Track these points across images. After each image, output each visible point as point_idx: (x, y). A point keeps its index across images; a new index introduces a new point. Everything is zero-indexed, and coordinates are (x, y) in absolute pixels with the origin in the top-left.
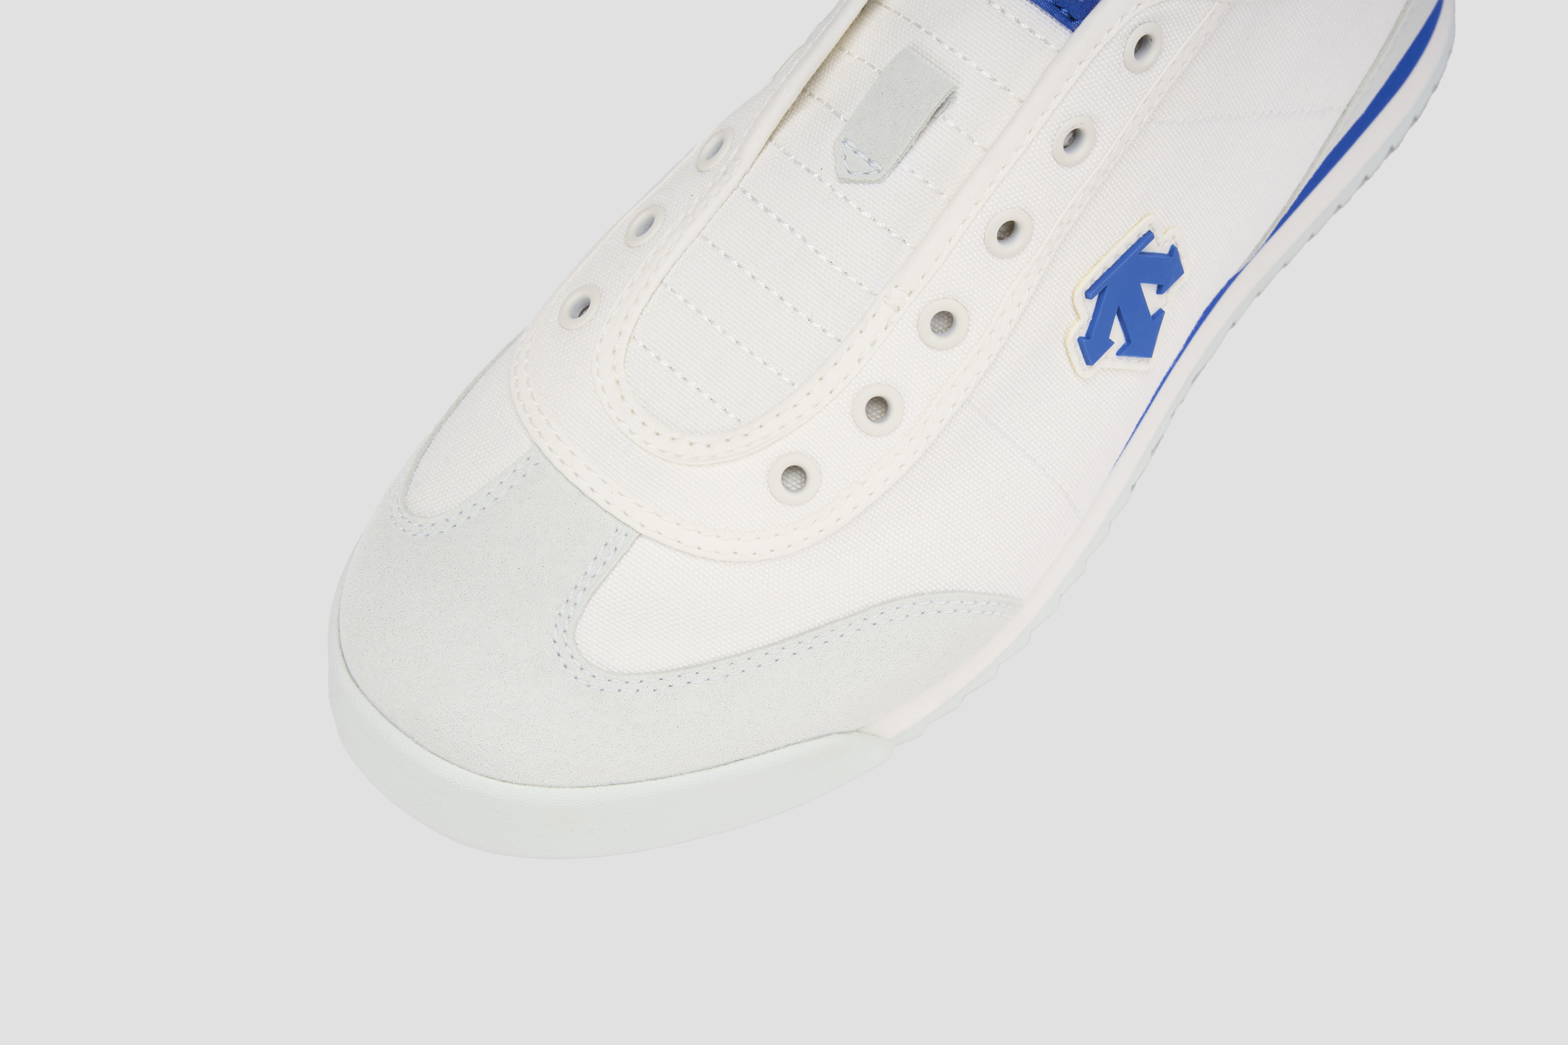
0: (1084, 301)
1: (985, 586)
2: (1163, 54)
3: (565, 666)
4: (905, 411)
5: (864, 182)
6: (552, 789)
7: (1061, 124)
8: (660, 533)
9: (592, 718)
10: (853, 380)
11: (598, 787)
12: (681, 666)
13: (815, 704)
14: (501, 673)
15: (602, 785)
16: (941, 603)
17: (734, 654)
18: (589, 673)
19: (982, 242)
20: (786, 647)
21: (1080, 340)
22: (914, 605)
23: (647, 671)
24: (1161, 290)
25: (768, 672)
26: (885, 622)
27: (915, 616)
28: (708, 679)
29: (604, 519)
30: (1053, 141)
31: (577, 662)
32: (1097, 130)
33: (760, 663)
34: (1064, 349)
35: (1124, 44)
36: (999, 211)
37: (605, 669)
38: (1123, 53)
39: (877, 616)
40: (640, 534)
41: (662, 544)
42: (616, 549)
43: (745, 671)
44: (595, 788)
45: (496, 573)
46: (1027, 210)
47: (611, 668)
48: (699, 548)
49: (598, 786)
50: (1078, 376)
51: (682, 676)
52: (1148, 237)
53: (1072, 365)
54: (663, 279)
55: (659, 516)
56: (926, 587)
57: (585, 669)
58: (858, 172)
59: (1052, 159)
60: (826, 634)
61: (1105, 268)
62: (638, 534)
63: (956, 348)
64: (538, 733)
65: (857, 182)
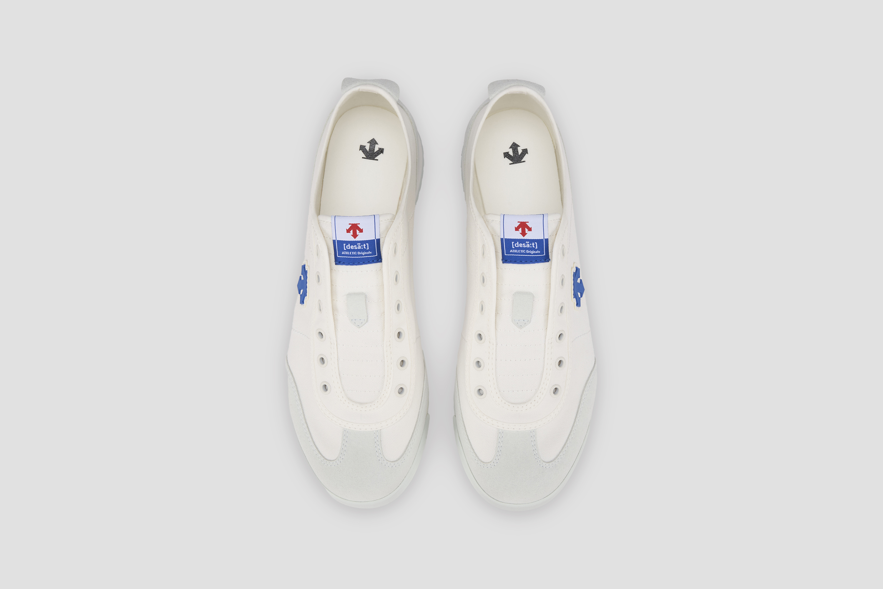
3: (546, 467)
4: (565, 359)
5: (526, 325)
18: (550, 464)
40: (536, 429)
58: (523, 324)
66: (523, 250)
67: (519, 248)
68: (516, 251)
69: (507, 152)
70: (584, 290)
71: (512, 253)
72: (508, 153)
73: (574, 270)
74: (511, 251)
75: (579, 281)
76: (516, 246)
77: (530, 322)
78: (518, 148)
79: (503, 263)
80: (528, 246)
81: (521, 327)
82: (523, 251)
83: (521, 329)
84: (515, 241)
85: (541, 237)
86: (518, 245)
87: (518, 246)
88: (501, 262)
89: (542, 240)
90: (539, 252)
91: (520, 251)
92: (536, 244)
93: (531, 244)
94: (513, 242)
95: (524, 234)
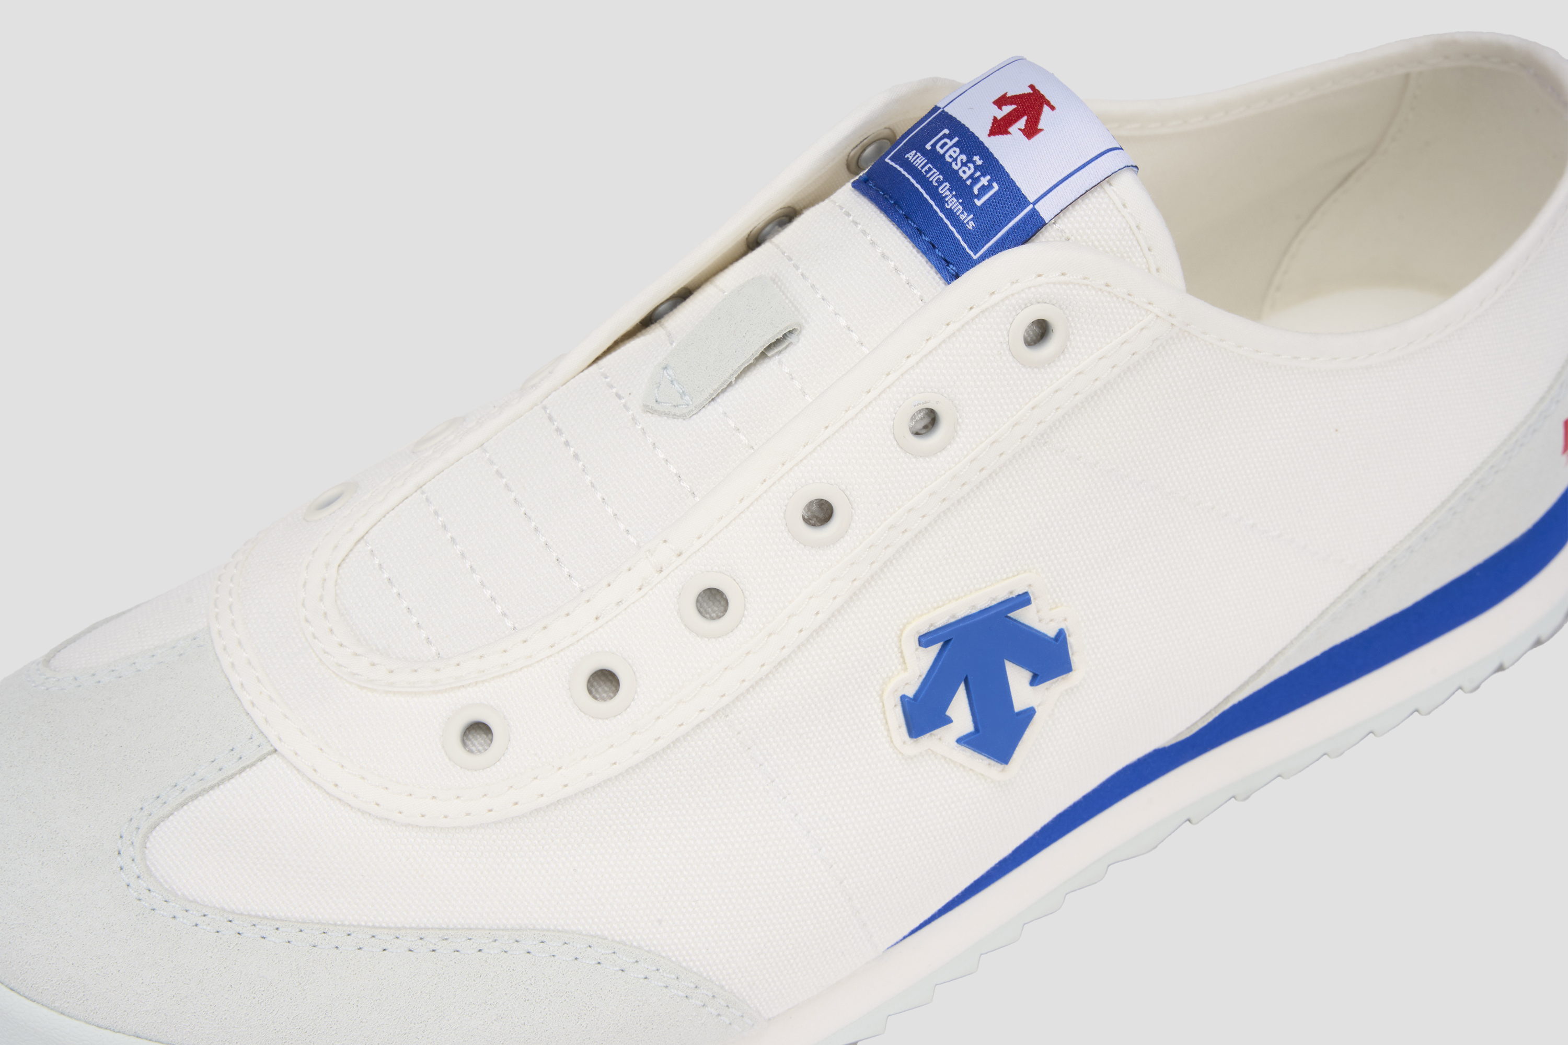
0: (917, 649)
1: (698, 963)
2: (1067, 355)
3: (121, 869)
4: (636, 697)
5: (669, 415)
6: (62, 1017)
7: (911, 395)
8: (296, 754)
9: (128, 937)
10: (582, 639)
11: (118, 1034)
12: (260, 914)
13: (421, 1024)
14: (43, 851)
15: (124, 1033)
16: (627, 960)
17: (332, 922)
18: (145, 885)
19: (782, 514)
20: (401, 937)
21: (903, 698)
22: (589, 948)
23: (217, 906)
24: (1036, 680)
25: (368, 960)
26: (544, 955)
27: (587, 962)
28: (289, 942)
29: (242, 721)
30: (896, 414)
31: (136, 867)
32: (960, 420)
33: (360, 944)
34: (881, 704)
35: (1011, 320)
36: (811, 481)
37: (167, 887)
38: (1008, 331)
39: (534, 943)
40: (276, 750)
41: (298, 770)
42: (241, 758)
43: (340, 948)
44: (114, 1033)
45: (93, 743)
46: (848, 493)
47: (175, 888)
48: (336, 785)
49: (119, 1032)
50: (896, 748)
51: (257, 926)
52: (1023, 600)
53: (888, 730)
54: (424, 485)
55: (303, 734)
56: (613, 932)
57: (142, 877)
58: (666, 403)
59: (891, 437)
60: (459, 941)
61: (953, 616)
62: (272, 748)
63: (720, 639)
64: (58, 935)
65: (661, 414)
66: (942, 173)
74: (911, 155)
76: (939, 146)
80: (965, 173)
82: (936, 177)
84: (958, 131)
85: (1029, 191)
86: (951, 152)
87: (943, 152)
89: (1022, 201)
90: (971, 225)
91: (929, 171)
92: (991, 188)
93: (979, 175)
94: (945, 131)
95: (1000, 127)
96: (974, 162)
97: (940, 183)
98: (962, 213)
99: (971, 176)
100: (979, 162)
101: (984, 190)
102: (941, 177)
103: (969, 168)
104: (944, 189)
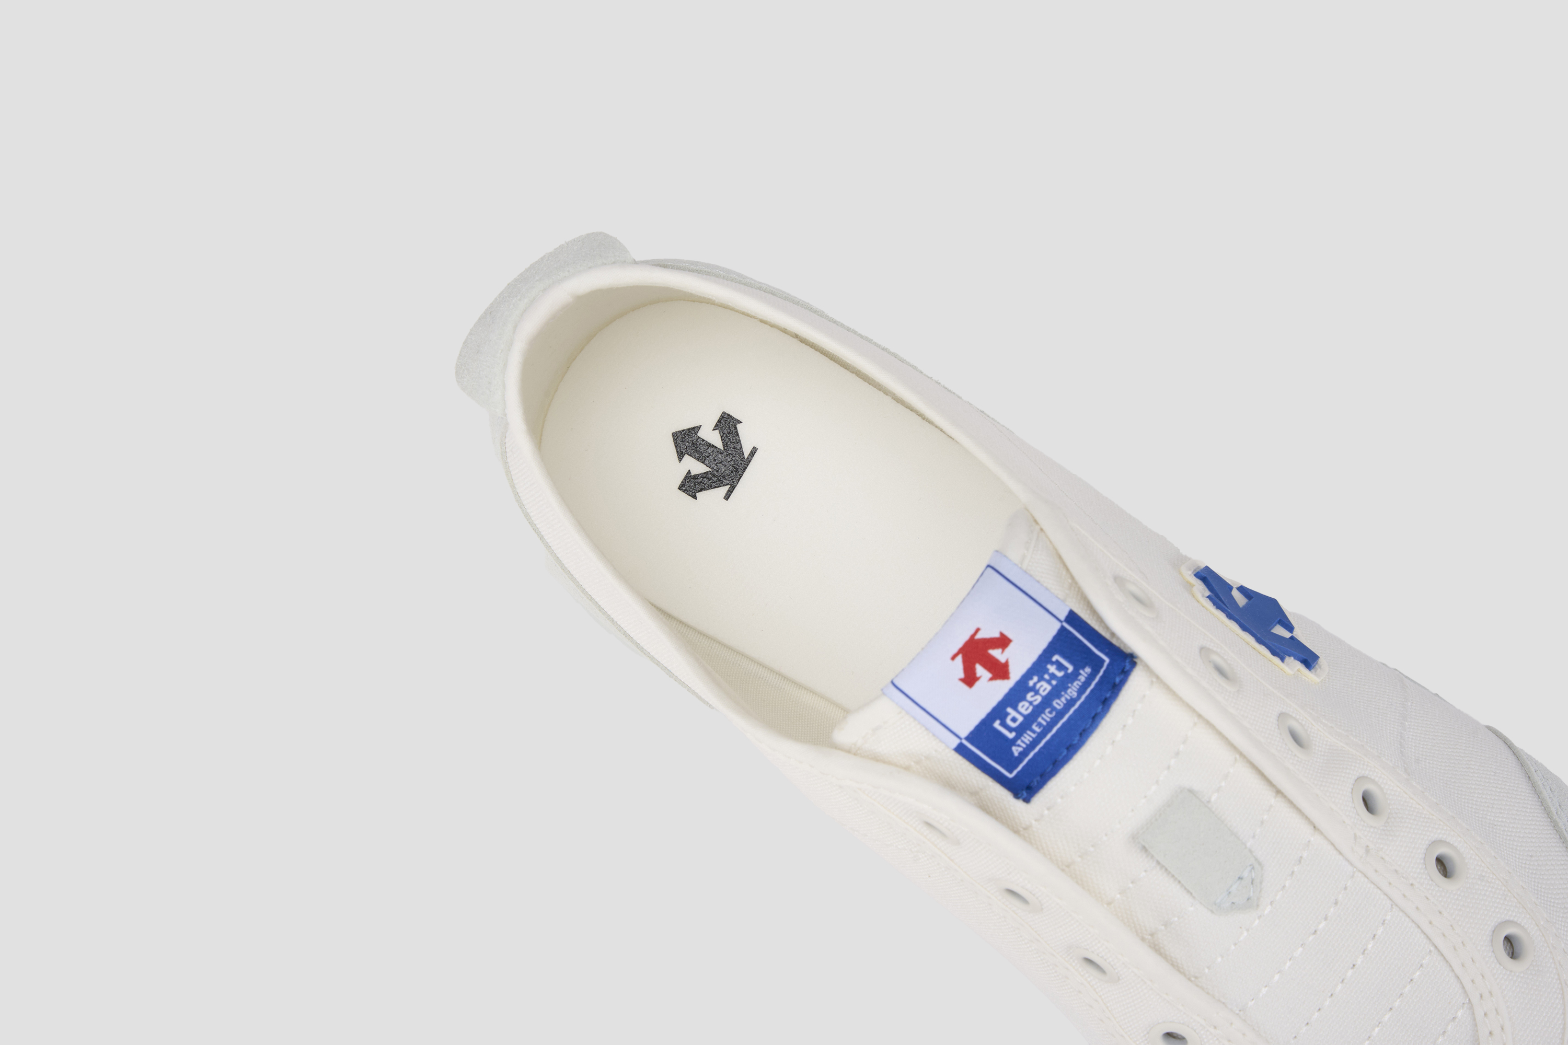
66: (1043, 712)
67: (1029, 720)
68: (1027, 738)
69: (686, 478)
70: (1274, 603)
71: (1024, 754)
72: (689, 477)
73: (1200, 589)
74: (1016, 751)
75: (1241, 600)
76: (1013, 725)
77: (1260, 864)
78: (699, 434)
79: (1027, 800)
80: (1044, 690)
81: (1250, 904)
82: (1047, 716)
83: (1258, 906)
84: (998, 712)
85: (1053, 628)
86: (1016, 716)
87: (1020, 719)
88: (1018, 805)
89: (1062, 630)
90: (1088, 670)
91: (1040, 725)
92: (1057, 661)
93: (1046, 677)
94: (997, 725)
95: (1000, 671)
96: (1035, 684)
97: (1054, 709)
98: (1079, 680)
99: (1049, 682)
100: (1035, 679)
101: (1060, 667)
102: (1047, 710)
103: (1042, 686)
104: (1058, 704)
